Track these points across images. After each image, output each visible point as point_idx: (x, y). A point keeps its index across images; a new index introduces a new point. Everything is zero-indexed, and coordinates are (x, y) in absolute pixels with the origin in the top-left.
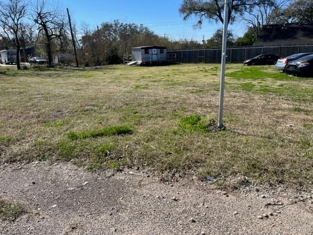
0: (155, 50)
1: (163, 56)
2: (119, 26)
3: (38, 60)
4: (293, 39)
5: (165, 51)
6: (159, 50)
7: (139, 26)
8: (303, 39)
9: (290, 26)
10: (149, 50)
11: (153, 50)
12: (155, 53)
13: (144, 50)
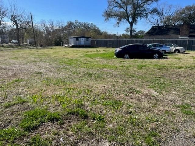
0: (83, 38)
1: (89, 42)
2: (78, 23)
3: (14, 42)
4: (166, 35)
5: (90, 39)
6: (86, 39)
7: (90, 24)
8: (172, 35)
9: (168, 27)
10: (79, 38)
11: (82, 38)
12: (83, 40)
13: (75, 38)
